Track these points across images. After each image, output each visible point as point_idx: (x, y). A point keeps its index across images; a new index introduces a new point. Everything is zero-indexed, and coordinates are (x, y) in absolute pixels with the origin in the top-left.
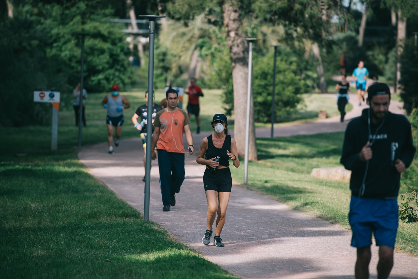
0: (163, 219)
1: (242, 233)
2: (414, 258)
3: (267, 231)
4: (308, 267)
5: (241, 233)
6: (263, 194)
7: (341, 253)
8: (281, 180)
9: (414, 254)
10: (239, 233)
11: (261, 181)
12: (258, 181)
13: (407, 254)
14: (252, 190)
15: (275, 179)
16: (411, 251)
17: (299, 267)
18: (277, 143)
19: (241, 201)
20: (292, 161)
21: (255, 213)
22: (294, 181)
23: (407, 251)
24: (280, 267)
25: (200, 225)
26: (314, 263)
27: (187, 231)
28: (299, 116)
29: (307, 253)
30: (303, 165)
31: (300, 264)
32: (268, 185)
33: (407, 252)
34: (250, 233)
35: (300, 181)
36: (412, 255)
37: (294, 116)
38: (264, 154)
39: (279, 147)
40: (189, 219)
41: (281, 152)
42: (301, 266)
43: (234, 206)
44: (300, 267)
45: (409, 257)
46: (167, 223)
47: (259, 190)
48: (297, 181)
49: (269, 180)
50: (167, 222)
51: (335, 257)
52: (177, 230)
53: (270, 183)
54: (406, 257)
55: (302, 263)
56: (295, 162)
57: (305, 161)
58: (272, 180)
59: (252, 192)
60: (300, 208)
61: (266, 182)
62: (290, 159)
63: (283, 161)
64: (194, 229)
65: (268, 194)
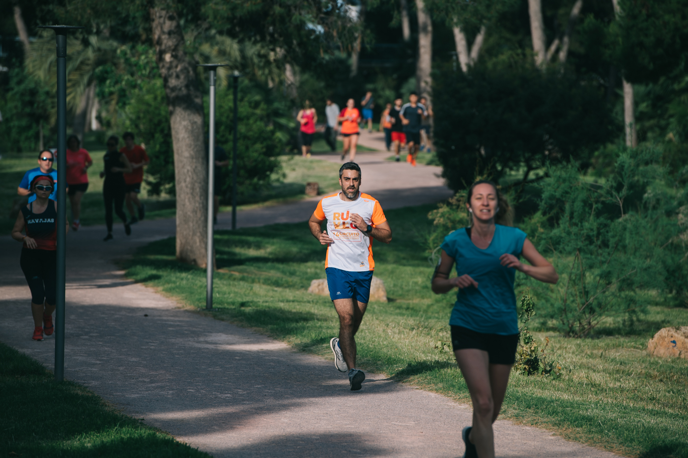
0: (84, 375)
1: (229, 395)
2: (524, 428)
3: (269, 390)
4: (358, 451)
5: (227, 395)
6: (242, 326)
7: (405, 424)
8: (266, 302)
9: (522, 422)
10: (224, 396)
11: (233, 303)
12: (228, 303)
13: (510, 422)
14: (223, 320)
15: (255, 300)
16: (517, 416)
17: (344, 452)
18: (244, 238)
19: (210, 339)
20: (273, 268)
21: (239, 360)
22: (288, 301)
23: (509, 415)
24: (311, 452)
25: (152, 383)
26: (366, 442)
27: (133, 396)
28: (273, 193)
29: (348, 426)
30: (292, 274)
31: (342, 446)
32: (247, 310)
33: (510, 418)
34: (241, 395)
35: (298, 301)
36: (518, 422)
37: (265, 193)
38: (225, 257)
39: (249, 245)
40: (130, 375)
41: (252, 252)
42: (346, 450)
43: (200, 349)
44: (346, 452)
45: (516, 427)
46: (93, 382)
47: (235, 319)
48: (293, 301)
49: (248, 302)
50: (93, 380)
51: (396, 431)
52: (115, 394)
53: (250, 306)
54: (511, 426)
55: (346, 444)
56: (278, 269)
57: (294, 267)
58: (252, 302)
59: (223, 323)
60: (312, 348)
61: (243, 304)
62: (269, 264)
63: (259, 268)
64: (143, 391)
65: (252, 326)
